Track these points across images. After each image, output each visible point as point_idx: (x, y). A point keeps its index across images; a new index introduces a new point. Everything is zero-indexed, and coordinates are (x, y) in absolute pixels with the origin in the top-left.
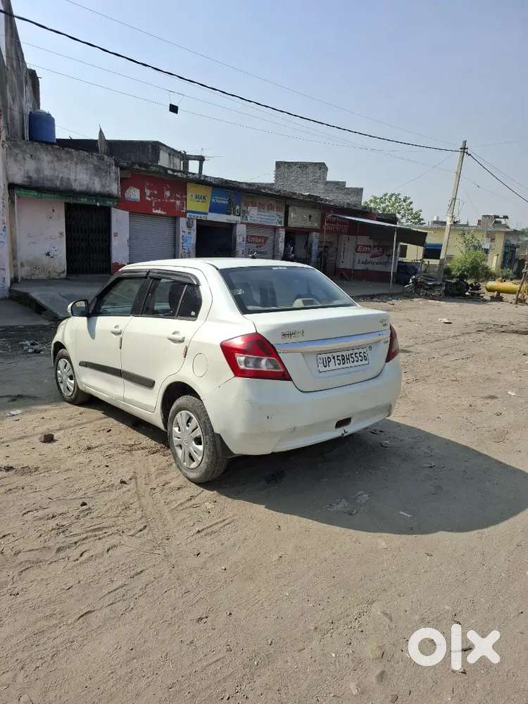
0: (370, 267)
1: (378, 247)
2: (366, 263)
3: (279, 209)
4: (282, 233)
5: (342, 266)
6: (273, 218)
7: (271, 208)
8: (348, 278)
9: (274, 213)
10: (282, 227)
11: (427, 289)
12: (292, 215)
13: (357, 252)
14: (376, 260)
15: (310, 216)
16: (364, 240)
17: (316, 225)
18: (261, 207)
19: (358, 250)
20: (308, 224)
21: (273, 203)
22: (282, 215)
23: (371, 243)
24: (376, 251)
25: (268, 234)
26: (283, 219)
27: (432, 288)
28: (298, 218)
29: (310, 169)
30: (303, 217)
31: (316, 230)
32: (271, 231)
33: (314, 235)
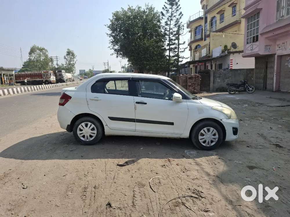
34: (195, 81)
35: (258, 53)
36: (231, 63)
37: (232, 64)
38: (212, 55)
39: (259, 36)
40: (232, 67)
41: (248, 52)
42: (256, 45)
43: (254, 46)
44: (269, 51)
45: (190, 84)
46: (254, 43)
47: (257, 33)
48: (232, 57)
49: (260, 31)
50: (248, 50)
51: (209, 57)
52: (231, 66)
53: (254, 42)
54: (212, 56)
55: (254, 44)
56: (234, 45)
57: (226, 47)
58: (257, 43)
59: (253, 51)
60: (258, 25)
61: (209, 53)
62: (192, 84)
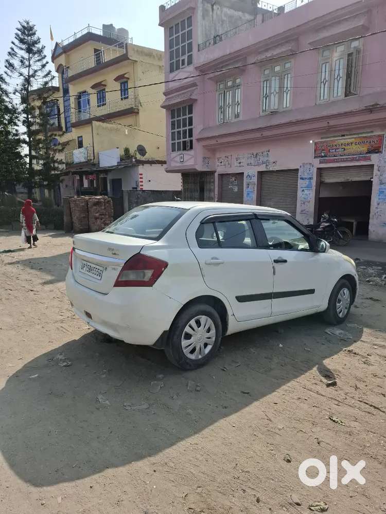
34: (105, 209)
35: (194, 168)
36: (141, 180)
37: (142, 182)
38: (99, 161)
39: (194, 142)
40: (142, 186)
41: (176, 164)
42: (189, 155)
43: (186, 158)
44: (207, 166)
45: (97, 215)
46: (185, 152)
47: (191, 135)
48: (141, 169)
49: (196, 134)
50: (177, 162)
51: (94, 165)
52: (141, 184)
53: (185, 149)
54: (99, 163)
55: (186, 154)
56: (142, 150)
57: (127, 150)
58: (192, 152)
59: (184, 164)
60: (191, 124)
61: (94, 158)
62: (100, 215)
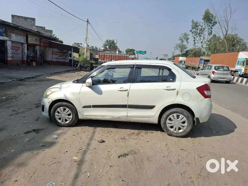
0: (59, 60)
1: (61, 53)
2: (57, 58)
3: (24, 36)
4: (26, 46)
5: (48, 60)
6: (21, 39)
7: (20, 35)
8: (51, 64)
9: (22, 37)
10: (25, 43)
11: (84, 68)
12: (29, 39)
13: (53, 54)
14: (61, 57)
15: (36, 40)
16: (55, 50)
17: (38, 43)
18: (16, 34)
19: (54, 54)
20: (35, 43)
21: (21, 32)
22: (25, 38)
23: (58, 51)
24: (60, 54)
25: (20, 46)
26: (25, 40)
27: (86, 67)
28: (32, 40)
29: (29, 20)
30: (33, 40)
31: (38, 45)
32: (21, 45)
33: (37, 47)
